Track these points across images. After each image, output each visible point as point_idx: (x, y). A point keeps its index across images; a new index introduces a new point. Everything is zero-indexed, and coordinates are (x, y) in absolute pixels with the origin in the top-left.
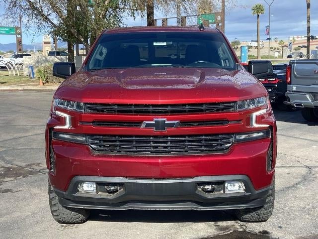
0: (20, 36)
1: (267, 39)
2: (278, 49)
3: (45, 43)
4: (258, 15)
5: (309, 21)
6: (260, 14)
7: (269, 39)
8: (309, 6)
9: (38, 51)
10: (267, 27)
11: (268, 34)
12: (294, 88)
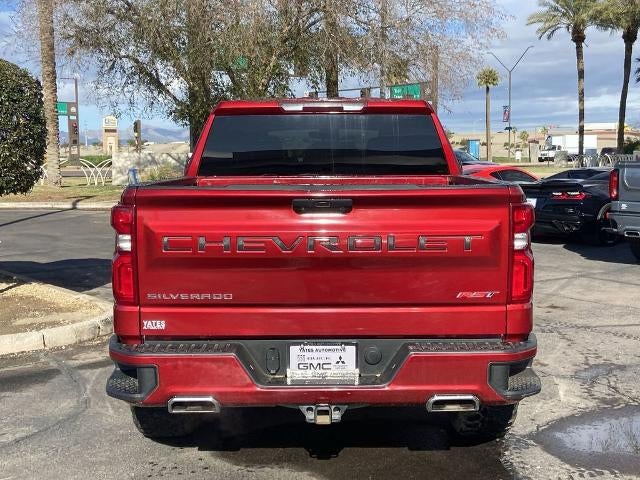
0: (75, 118)
1: (507, 129)
2: (518, 146)
3: (106, 131)
4: (488, 88)
5: (581, 100)
6: (491, 86)
7: (509, 128)
8: (581, 74)
9: (95, 144)
10: (505, 107)
11: (508, 120)
12: (624, 206)
